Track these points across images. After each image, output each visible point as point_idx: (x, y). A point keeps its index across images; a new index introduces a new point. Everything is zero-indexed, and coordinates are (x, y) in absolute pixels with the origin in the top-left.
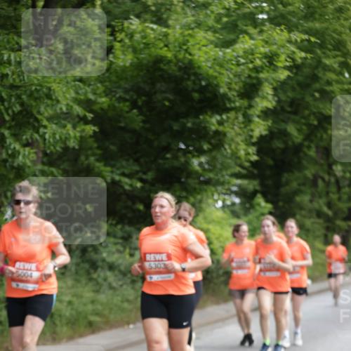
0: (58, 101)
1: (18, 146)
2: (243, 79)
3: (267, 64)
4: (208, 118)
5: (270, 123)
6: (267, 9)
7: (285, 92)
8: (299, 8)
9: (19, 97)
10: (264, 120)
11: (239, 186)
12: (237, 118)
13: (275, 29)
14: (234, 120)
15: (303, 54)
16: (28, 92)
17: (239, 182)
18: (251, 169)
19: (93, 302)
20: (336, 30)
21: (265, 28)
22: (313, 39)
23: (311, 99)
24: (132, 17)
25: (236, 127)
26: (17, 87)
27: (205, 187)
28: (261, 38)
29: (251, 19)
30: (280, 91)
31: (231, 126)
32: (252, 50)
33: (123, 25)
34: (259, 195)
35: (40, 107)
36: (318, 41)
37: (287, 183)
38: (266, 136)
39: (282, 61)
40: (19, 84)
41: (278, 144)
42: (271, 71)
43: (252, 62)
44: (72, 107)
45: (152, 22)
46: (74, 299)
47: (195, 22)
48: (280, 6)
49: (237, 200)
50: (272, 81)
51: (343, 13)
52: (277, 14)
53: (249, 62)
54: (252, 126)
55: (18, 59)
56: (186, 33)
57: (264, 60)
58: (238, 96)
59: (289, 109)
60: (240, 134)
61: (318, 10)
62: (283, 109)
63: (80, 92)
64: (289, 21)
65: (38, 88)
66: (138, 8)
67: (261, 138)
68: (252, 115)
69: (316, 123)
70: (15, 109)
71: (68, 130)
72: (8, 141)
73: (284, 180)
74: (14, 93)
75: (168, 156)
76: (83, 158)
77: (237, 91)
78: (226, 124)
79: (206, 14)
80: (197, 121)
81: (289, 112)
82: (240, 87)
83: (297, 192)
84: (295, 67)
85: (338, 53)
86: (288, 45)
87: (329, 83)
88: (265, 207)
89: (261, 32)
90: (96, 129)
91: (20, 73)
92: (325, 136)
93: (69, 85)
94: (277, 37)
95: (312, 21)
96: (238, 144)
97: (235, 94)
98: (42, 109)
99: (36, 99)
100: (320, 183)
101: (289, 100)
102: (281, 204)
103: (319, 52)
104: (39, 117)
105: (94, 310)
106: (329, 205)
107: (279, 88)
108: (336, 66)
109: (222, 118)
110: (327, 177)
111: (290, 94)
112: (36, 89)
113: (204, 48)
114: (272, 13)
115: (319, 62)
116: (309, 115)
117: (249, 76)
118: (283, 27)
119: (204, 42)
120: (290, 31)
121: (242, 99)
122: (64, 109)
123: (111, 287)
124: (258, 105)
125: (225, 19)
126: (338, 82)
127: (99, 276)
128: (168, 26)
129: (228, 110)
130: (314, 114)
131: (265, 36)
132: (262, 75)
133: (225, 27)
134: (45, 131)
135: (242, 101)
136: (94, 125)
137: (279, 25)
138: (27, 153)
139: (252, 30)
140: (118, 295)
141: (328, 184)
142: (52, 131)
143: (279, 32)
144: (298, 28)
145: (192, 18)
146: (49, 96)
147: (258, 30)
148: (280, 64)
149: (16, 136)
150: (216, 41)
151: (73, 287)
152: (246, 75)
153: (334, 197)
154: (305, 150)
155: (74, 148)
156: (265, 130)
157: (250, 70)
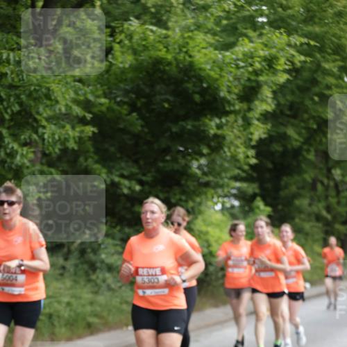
0: (57, 102)
1: (16, 146)
2: (242, 82)
3: (267, 67)
4: (207, 121)
5: (269, 126)
6: (267, 12)
7: (284, 96)
8: (299, 11)
9: (18, 97)
10: (263, 123)
11: (239, 189)
12: (236, 121)
13: (274, 33)
14: (233, 123)
15: (302, 58)
16: (27, 92)
17: (238, 184)
18: (250, 172)
19: (91, 303)
20: (336, 34)
21: (264, 31)
22: (312, 43)
23: (311, 102)
24: (132, 18)
25: (235, 131)
26: (16, 87)
27: (204, 189)
28: (260, 41)
29: (251, 22)
30: (280, 95)
31: (230, 129)
32: (252, 53)
33: (122, 26)
34: (258, 199)
35: (38, 108)
36: (318, 45)
37: (286, 187)
38: (266, 139)
39: (282, 64)
40: (18, 84)
41: (277, 147)
42: (270, 74)
43: (251, 65)
44: (71, 108)
45: (152, 24)
46: (73, 301)
47: (195, 24)
48: (280, 10)
49: (236, 203)
50: (271, 84)
51: (342, 17)
52: (276, 17)
53: (248, 65)
54: (252, 130)
55: (17, 59)
56: (186, 35)
57: (264, 64)
58: (238, 99)
59: (288, 113)
60: (239, 137)
61: (317, 14)
62: (282, 112)
63: (80, 93)
64: (289, 24)
65: (37, 88)
66: (138, 9)
67: (261, 141)
68: (252, 118)
69: (315, 126)
70: (14, 109)
71: (67, 130)
72: (7, 140)
73: (283, 183)
74: (13, 93)
75: (168, 158)
76: (81, 159)
77: (237, 95)
78: (225, 128)
79: (206, 16)
80: (196, 123)
81: (288, 116)
82: (240, 91)
83: (296, 196)
84: (294, 71)
85: (337, 57)
86: (287, 48)
87: (328, 87)
88: (264, 211)
89: (261, 35)
90: (95, 130)
91: (19, 73)
92: (324, 140)
93: (69, 86)
94: (276, 41)
95: (312, 25)
96: (238, 147)
97: (235, 97)
98: (41, 109)
99: (35, 99)
100: (319, 187)
101: (288, 103)
102: (280, 207)
103: (318, 56)
104: (38, 117)
105: (92, 312)
106: (328, 209)
107: (279, 91)
108: (335, 70)
109: (221, 122)
110: (326, 181)
111: (289, 98)
112: (35, 89)
113: (204, 51)
114: (272, 17)
115: (319, 66)
116: (308, 119)
117: (249, 80)
118: (282, 30)
119: (204, 45)
120: (289, 34)
121: (241, 102)
122: (63, 110)
123: (109, 288)
124: (257, 108)
125: (225, 22)
126: (337, 86)
127: (98, 277)
128: (167, 28)
129: (227, 113)
130: (313, 117)
131: (264, 39)
132: (261, 78)
133: (224, 30)
134: (44, 131)
135: (241, 105)
136: (94, 126)
137: (279, 28)
138: (25, 152)
139: (251, 33)
140: (117, 297)
141: (327, 188)
142: (51, 132)
143: (278, 35)
144: (297, 32)
145: (192, 21)
146: (48, 96)
147: (258, 33)
148: (279, 68)
149: (15, 137)
150: (216, 43)
151: (71, 288)
152: (246, 78)
153: (333, 201)
154: (305, 153)
155: (73, 149)
156: (264, 133)
157: (250, 73)
